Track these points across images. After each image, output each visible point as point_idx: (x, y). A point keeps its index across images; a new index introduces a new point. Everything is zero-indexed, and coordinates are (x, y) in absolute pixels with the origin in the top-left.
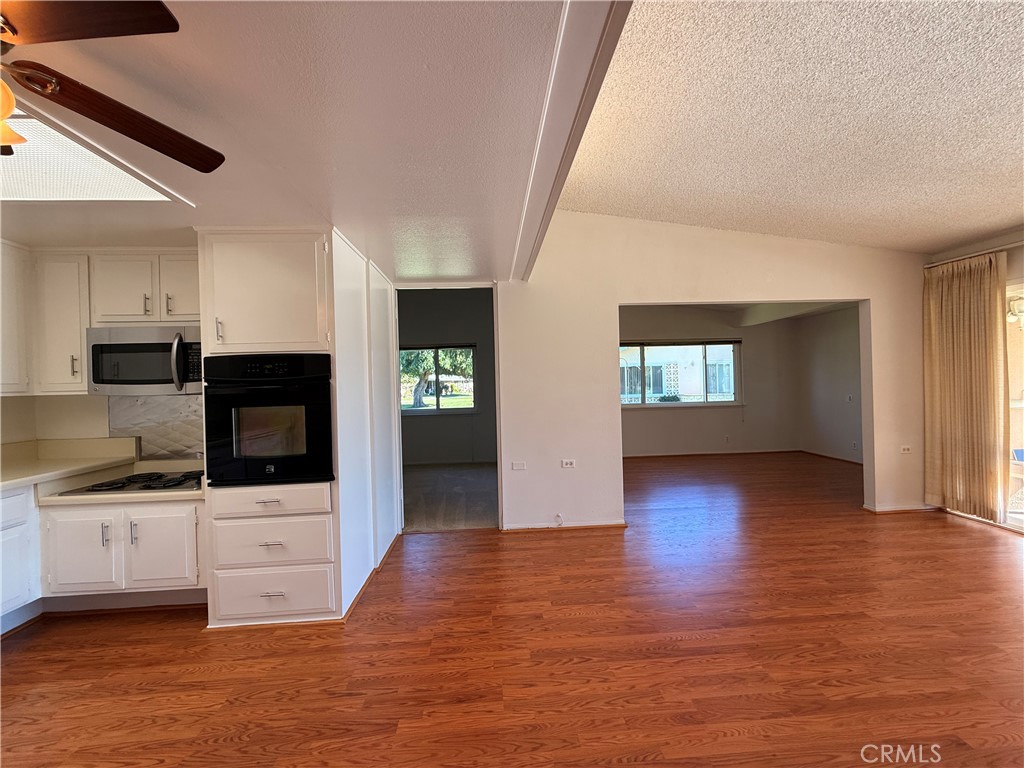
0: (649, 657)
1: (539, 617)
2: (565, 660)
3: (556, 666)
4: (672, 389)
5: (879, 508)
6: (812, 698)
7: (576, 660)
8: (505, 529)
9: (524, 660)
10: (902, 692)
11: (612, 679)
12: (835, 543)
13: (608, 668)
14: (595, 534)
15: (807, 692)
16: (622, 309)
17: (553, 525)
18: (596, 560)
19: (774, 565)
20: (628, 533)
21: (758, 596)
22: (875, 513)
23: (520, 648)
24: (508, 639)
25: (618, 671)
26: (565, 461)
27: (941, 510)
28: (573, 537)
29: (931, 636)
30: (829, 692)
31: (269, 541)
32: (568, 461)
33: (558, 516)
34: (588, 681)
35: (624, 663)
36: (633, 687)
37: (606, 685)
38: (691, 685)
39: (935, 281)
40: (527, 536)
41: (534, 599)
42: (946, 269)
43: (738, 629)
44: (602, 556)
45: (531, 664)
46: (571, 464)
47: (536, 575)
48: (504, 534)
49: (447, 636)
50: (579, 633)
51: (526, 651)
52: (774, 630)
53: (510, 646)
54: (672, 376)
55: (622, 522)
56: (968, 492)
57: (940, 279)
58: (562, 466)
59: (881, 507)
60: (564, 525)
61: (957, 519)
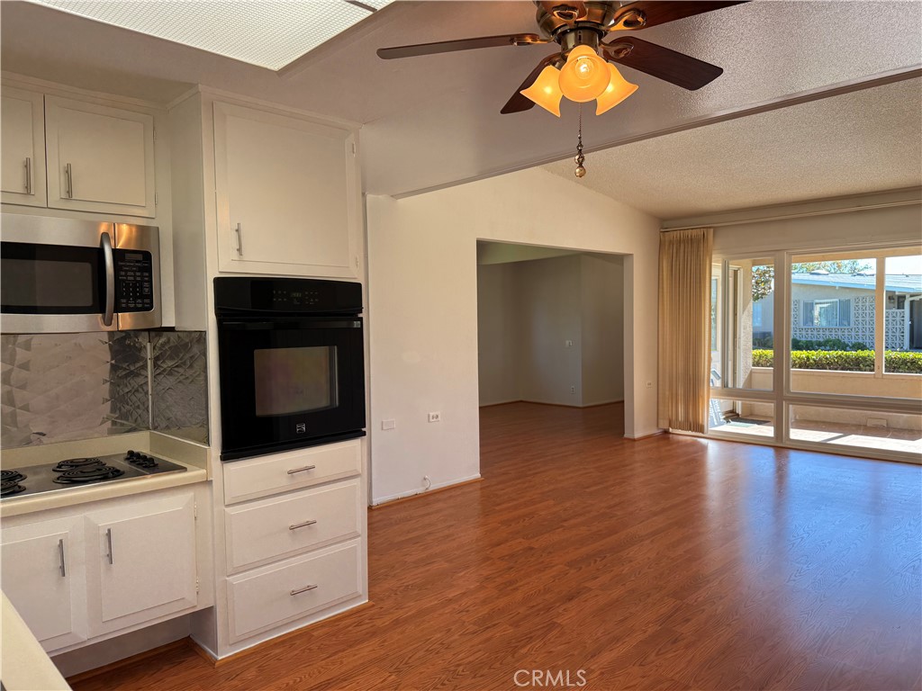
5: (634, 437)
8: (374, 504)
16: (480, 243)
17: (420, 490)
22: (634, 440)
26: (431, 414)
27: (667, 432)
31: (294, 523)
32: (435, 413)
33: (425, 479)
39: (667, 244)
42: (675, 235)
46: (437, 416)
55: (479, 476)
56: (687, 413)
57: (671, 243)
58: (429, 421)
59: (637, 435)
60: (431, 489)
61: (675, 437)
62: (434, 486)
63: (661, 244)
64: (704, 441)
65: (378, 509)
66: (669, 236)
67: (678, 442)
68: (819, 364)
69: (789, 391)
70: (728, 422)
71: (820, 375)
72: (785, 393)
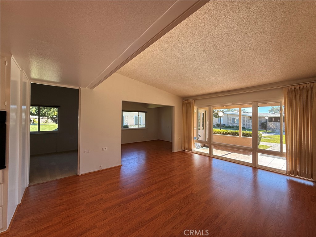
0: (137, 199)
1: (102, 199)
2: (114, 208)
3: (112, 211)
4: (126, 123)
5: (175, 152)
6: (170, 195)
7: (117, 207)
8: (80, 174)
9: (100, 213)
10: (184, 188)
11: (129, 208)
12: (168, 161)
13: (127, 205)
14: (113, 170)
15: (170, 194)
16: (123, 102)
17: (99, 169)
18: (115, 177)
19: (158, 168)
20: (122, 167)
21: (157, 176)
22: (174, 153)
23: (97, 211)
24: (93, 209)
25: (130, 205)
26: (103, 148)
27: (184, 150)
28: (106, 172)
29: (186, 176)
30: (173, 192)
32: (105, 148)
33: (100, 166)
34: (122, 211)
35: (130, 203)
36: (134, 207)
37: (128, 210)
38: (147, 202)
40: (90, 175)
41: (98, 194)
43: (154, 185)
44: (117, 176)
45: (104, 213)
47: (96, 187)
48: (80, 176)
49: (67, 217)
50: (116, 199)
51: (100, 210)
52: (161, 183)
53: (94, 211)
54: (126, 120)
55: (120, 164)
56: (188, 146)
57: (185, 104)
58: (102, 150)
59: (175, 151)
60: (102, 169)
61: (187, 152)
62: (103, 169)
63: (183, 104)
64: (192, 153)
65: (81, 176)
66: (185, 102)
67: (187, 153)
68: (226, 134)
69: (212, 142)
70: (202, 147)
71: (226, 136)
72: (211, 142)
